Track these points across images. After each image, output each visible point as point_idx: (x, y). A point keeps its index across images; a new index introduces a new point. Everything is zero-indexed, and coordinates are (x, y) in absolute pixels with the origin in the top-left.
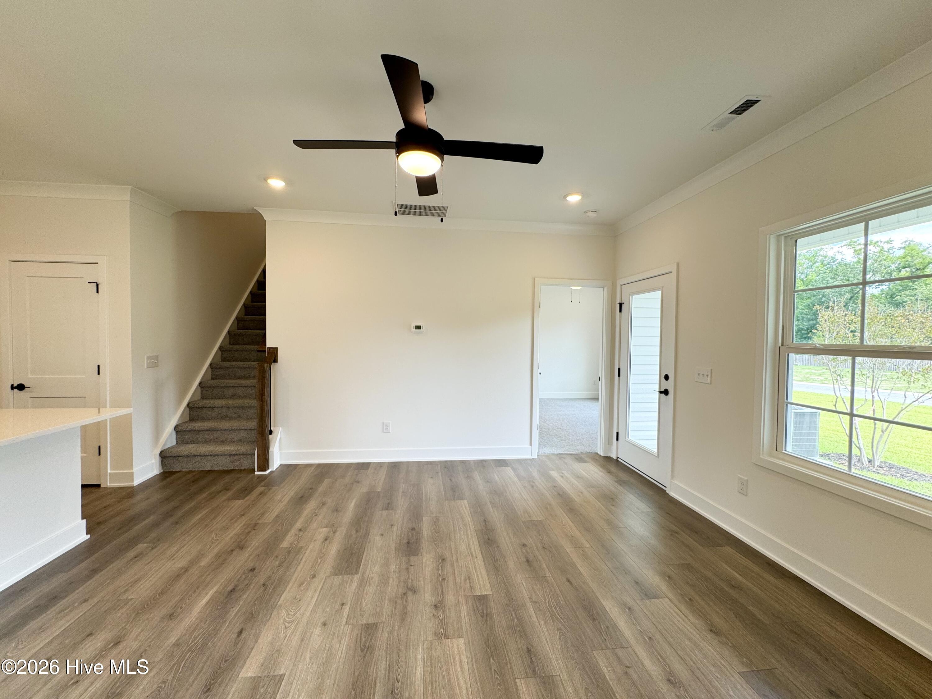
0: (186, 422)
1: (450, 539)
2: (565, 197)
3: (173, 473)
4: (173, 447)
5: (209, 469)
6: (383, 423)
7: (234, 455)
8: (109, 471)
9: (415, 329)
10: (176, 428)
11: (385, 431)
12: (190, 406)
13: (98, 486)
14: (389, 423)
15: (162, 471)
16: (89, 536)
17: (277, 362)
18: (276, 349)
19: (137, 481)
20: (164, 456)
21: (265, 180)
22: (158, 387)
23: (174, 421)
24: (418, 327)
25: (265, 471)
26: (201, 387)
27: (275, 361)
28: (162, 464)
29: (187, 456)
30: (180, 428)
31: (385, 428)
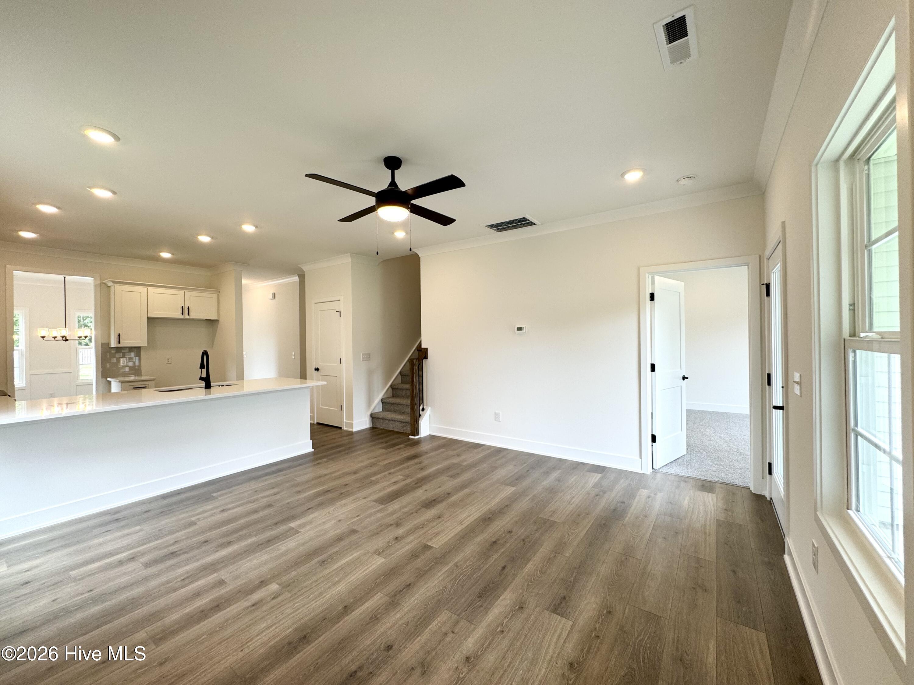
0: (390, 397)
1: (462, 508)
2: (623, 175)
3: (376, 428)
4: (380, 412)
5: (391, 429)
6: (495, 413)
7: (404, 422)
8: (345, 421)
9: (518, 330)
10: (382, 400)
11: (496, 420)
12: (393, 387)
13: (340, 428)
14: (500, 413)
15: (372, 426)
16: (313, 450)
17: (427, 358)
18: (427, 349)
19: (355, 429)
20: (373, 417)
21: (393, 233)
22: (370, 373)
23: (381, 396)
24: (520, 329)
25: (415, 436)
26: (402, 375)
27: (426, 357)
28: (372, 422)
29: (383, 419)
30: (385, 401)
31: (497, 417)
